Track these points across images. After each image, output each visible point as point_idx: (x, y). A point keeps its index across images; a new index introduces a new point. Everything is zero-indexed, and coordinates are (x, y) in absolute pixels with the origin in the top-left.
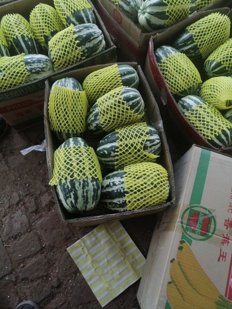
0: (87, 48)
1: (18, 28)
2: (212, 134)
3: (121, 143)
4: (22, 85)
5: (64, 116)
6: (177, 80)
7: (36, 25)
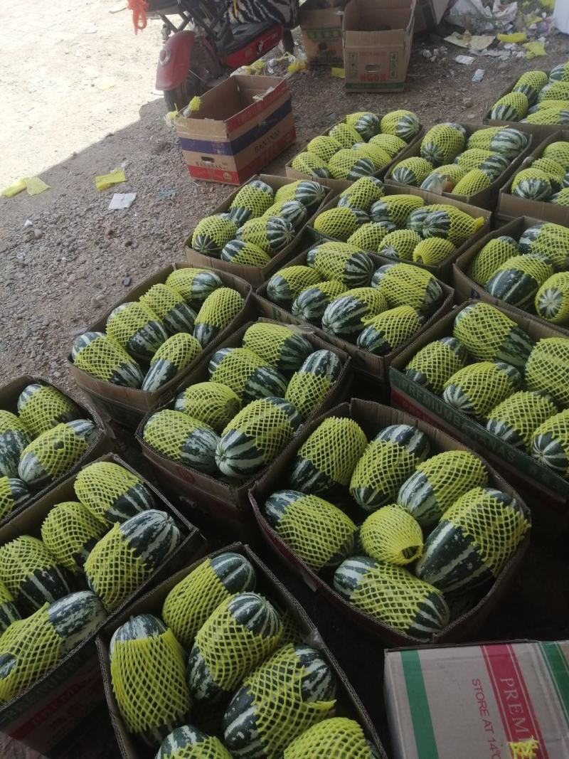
0: (151, 554)
1: (26, 562)
2: (406, 617)
3: (261, 704)
4: (54, 667)
5: (146, 694)
6: (315, 544)
7: (56, 543)
